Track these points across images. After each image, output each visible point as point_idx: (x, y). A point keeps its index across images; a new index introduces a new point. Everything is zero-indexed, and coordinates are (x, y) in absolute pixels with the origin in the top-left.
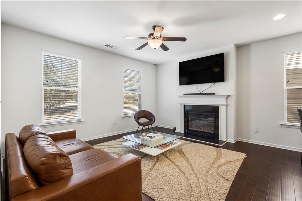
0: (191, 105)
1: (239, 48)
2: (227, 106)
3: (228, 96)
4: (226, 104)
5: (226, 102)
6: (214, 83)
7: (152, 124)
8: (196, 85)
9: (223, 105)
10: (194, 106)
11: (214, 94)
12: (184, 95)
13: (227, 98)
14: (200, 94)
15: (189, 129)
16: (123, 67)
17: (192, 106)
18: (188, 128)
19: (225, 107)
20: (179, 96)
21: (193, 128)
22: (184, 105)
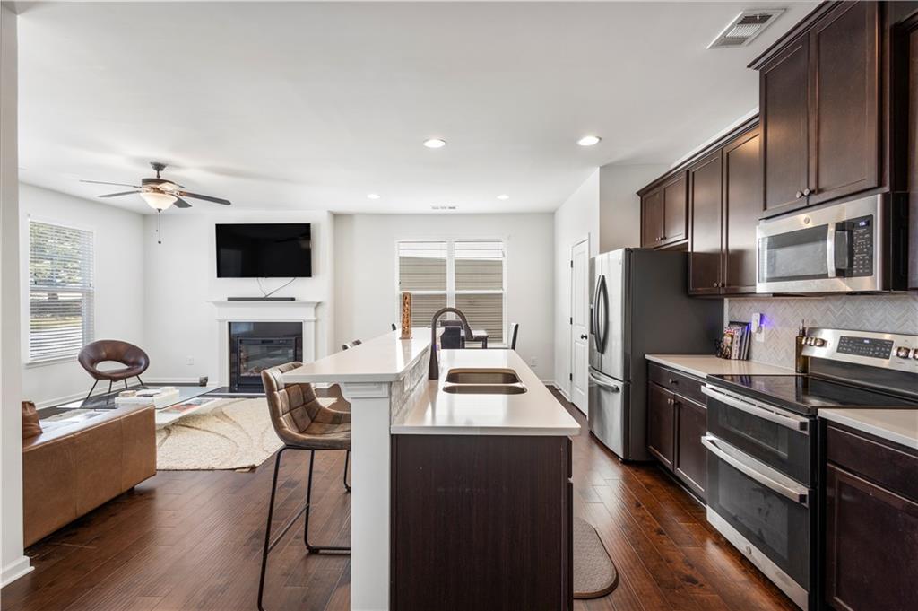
0: (250, 323)
1: (336, 216)
2: (316, 321)
3: (319, 304)
4: (314, 318)
5: (316, 315)
6: (292, 278)
7: (140, 373)
8: (256, 279)
9: (310, 321)
10: (256, 324)
11: (293, 299)
12: (230, 299)
13: (316, 307)
14: (266, 299)
15: (242, 375)
16: (29, 215)
17: (252, 325)
18: (239, 372)
19: (313, 323)
20: (215, 303)
21: (252, 372)
22: (230, 324)
